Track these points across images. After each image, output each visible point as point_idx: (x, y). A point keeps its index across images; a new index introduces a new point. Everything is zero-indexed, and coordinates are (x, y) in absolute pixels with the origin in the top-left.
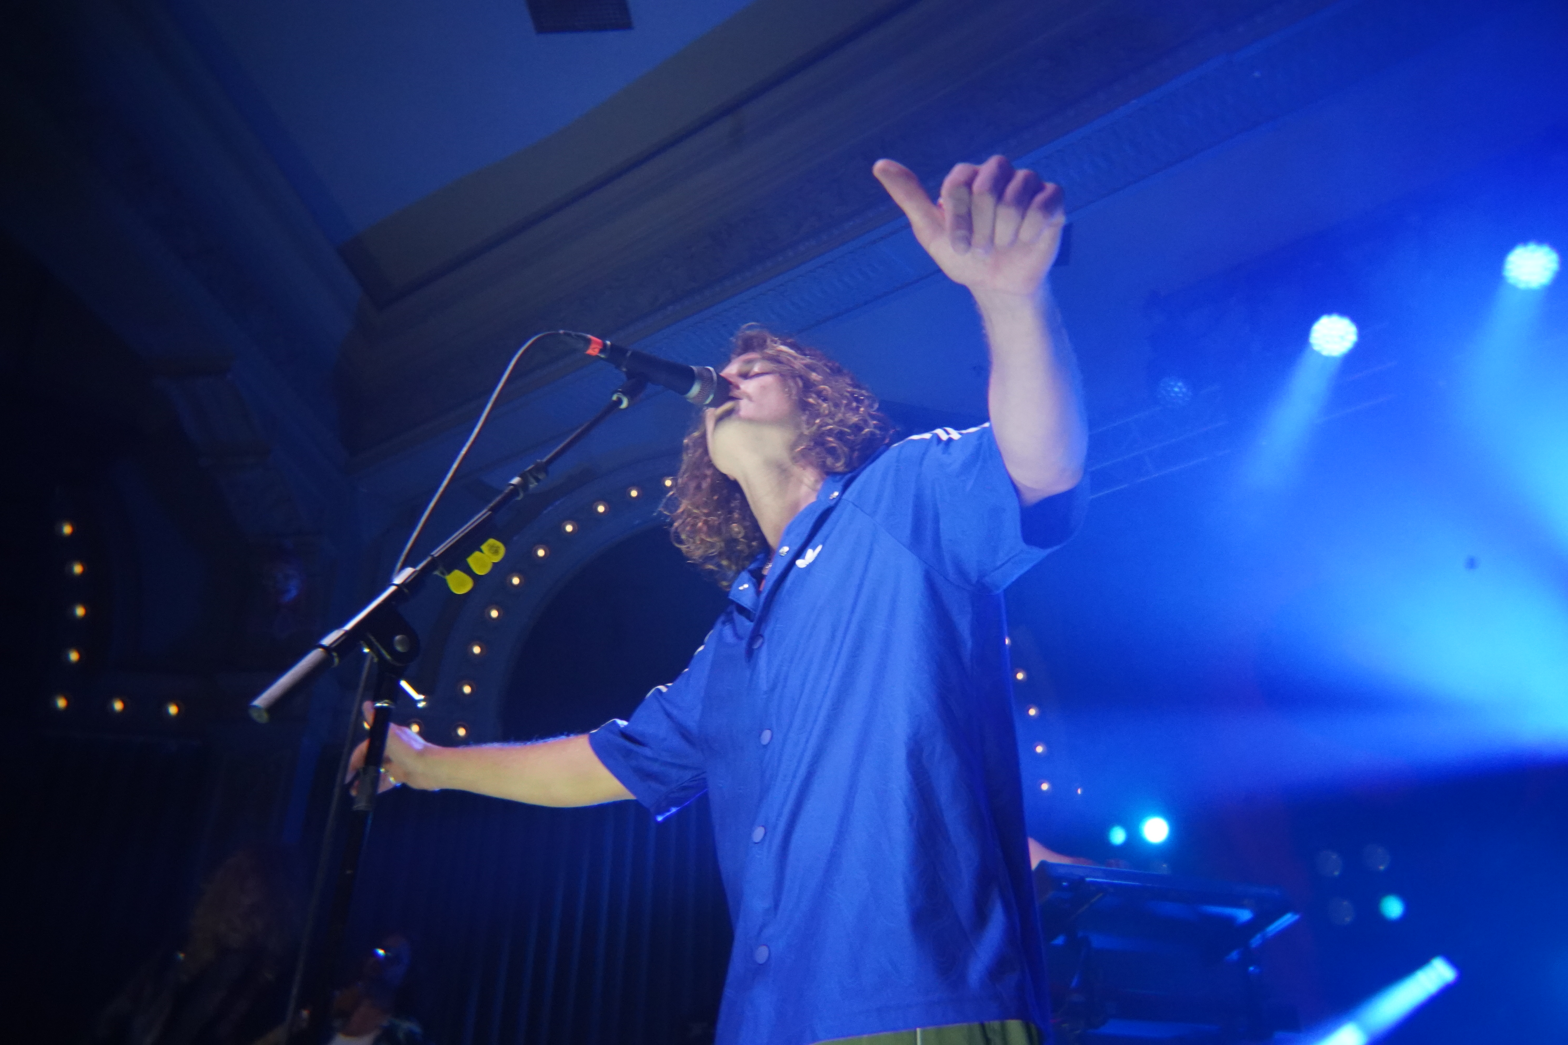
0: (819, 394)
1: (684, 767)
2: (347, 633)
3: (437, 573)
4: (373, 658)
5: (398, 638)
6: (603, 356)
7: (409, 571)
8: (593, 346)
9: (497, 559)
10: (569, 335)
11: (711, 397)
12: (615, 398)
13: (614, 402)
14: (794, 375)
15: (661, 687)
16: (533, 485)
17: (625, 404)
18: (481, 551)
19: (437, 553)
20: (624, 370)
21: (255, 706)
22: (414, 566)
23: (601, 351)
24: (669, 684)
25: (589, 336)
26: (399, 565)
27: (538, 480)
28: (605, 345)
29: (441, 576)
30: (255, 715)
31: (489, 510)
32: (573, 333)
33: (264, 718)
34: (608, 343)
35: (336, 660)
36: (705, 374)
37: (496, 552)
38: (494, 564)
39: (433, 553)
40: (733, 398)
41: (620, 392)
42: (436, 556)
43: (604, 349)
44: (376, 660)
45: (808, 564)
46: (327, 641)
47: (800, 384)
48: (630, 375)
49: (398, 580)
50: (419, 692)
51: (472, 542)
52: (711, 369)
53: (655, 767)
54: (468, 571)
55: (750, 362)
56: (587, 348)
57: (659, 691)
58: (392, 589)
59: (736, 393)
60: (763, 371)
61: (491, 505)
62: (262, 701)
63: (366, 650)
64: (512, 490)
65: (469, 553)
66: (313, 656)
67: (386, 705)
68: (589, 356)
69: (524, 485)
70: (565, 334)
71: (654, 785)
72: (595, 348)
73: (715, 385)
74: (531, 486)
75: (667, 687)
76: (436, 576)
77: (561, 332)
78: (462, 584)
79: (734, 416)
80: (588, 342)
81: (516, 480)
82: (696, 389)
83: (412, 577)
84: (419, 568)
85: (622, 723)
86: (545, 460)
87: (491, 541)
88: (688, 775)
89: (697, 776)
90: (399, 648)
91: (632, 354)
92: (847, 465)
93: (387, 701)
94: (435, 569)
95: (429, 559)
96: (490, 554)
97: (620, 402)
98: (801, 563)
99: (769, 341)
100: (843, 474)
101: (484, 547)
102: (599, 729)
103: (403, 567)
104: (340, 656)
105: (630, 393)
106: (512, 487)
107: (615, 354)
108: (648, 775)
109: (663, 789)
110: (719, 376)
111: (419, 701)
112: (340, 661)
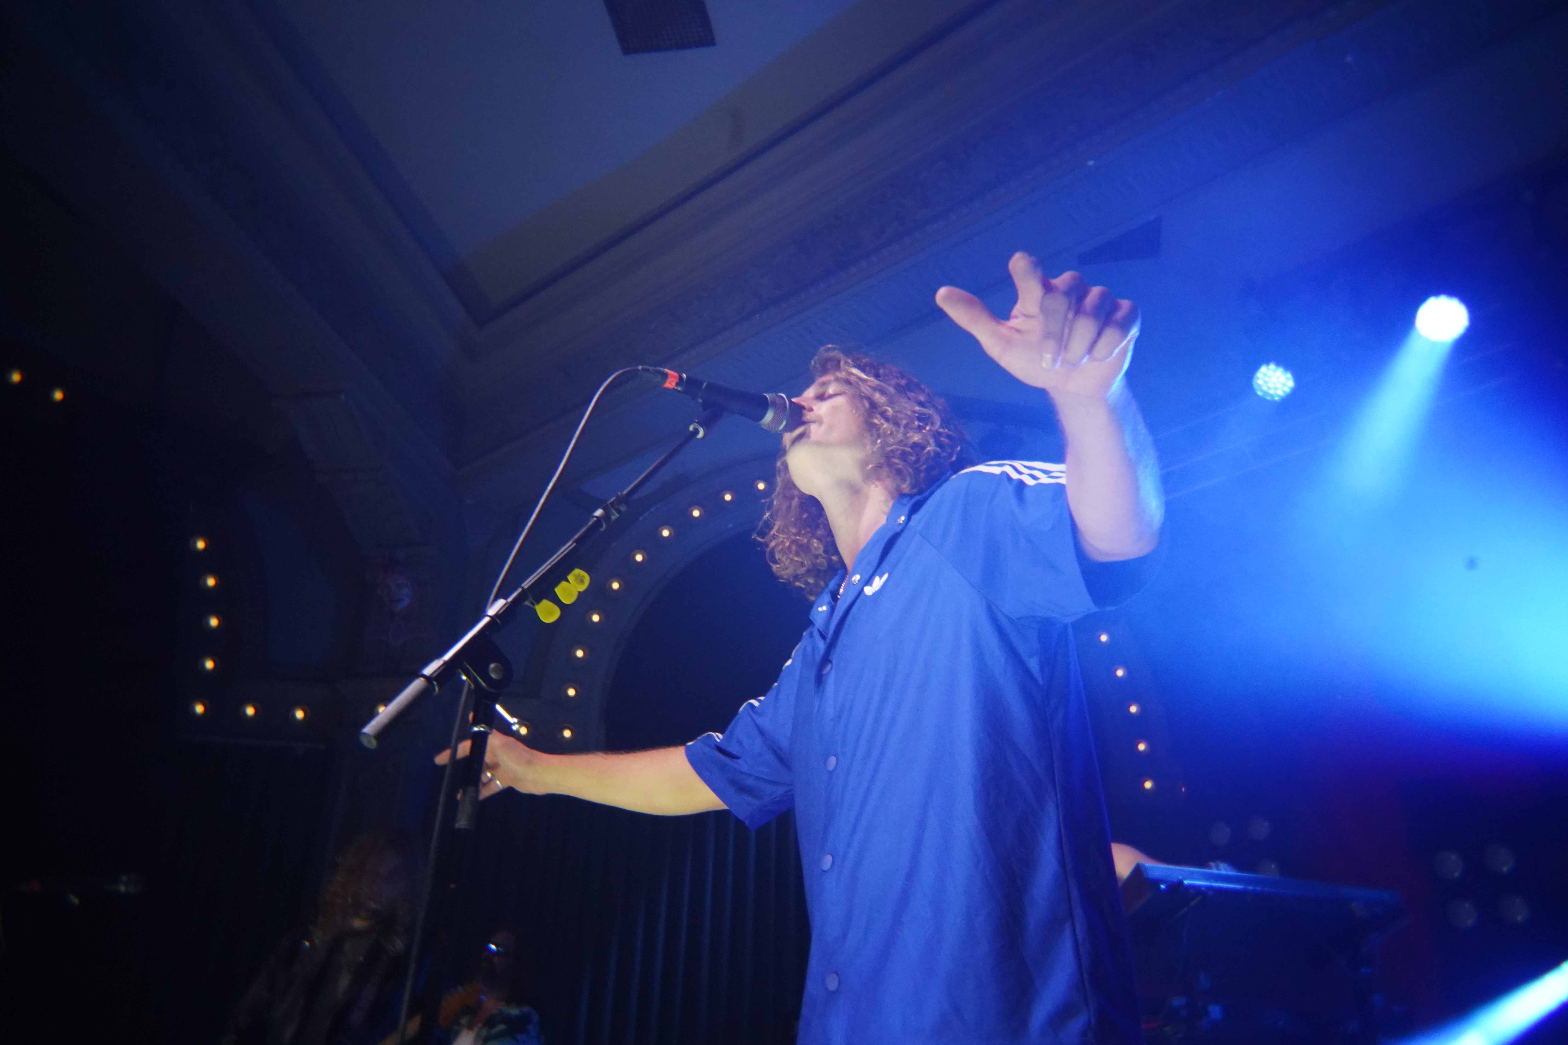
0: (883, 415)
1: (775, 783)
2: (446, 663)
3: (527, 603)
4: (470, 685)
5: (492, 666)
6: (679, 389)
7: (501, 603)
8: (669, 380)
9: (582, 588)
10: (648, 370)
11: (784, 423)
12: (691, 428)
13: (691, 432)
14: (862, 397)
15: (753, 701)
16: (615, 516)
17: (701, 434)
18: (568, 581)
19: (526, 584)
20: (700, 401)
21: (365, 734)
22: (505, 598)
23: (677, 384)
24: (762, 698)
25: (667, 370)
26: (492, 597)
27: (619, 511)
28: (681, 378)
29: (531, 606)
30: (364, 741)
31: (574, 542)
32: (651, 369)
33: (373, 744)
34: (684, 376)
35: (437, 688)
36: (778, 401)
37: (582, 581)
38: (580, 593)
39: (523, 585)
40: (803, 423)
41: (696, 422)
42: (526, 587)
43: (680, 381)
44: (473, 686)
45: (874, 592)
46: (428, 670)
47: (867, 405)
48: (706, 405)
49: (492, 611)
50: (512, 715)
51: (559, 573)
52: (784, 396)
53: (750, 782)
54: (556, 600)
55: (824, 384)
56: (665, 382)
57: (752, 705)
58: (486, 620)
59: (809, 416)
60: (836, 393)
61: (576, 537)
62: (370, 729)
63: (464, 678)
64: (595, 522)
65: (557, 583)
66: (417, 685)
67: (482, 729)
68: (668, 389)
69: (606, 516)
70: (643, 369)
71: (749, 799)
72: (672, 382)
73: (788, 411)
74: (613, 518)
75: (759, 701)
76: (527, 606)
77: (640, 367)
78: (551, 613)
79: (804, 440)
80: (666, 376)
81: (599, 512)
82: (769, 416)
83: (504, 609)
84: (510, 599)
85: (718, 737)
86: (625, 492)
87: (577, 571)
88: (780, 790)
89: (787, 792)
90: (493, 676)
91: (707, 385)
92: (913, 486)
93: (483, 725)
94: (526, 599)
95: (520, 590)
96: (577, 585)
97: (696, 432)
98: (869, 591)
99: (842, 363)
100: (911, 496)
101: (570, 577)
102: (695, 741)
103: (496, 599)
104: (440, 685)
105: (707, 424)
106: (595, 519)
107: (691, 385)
108: (742, 789)
109: (756, 802)
110: (791, 402)
111: (514, 724)
112: (439, 690)
